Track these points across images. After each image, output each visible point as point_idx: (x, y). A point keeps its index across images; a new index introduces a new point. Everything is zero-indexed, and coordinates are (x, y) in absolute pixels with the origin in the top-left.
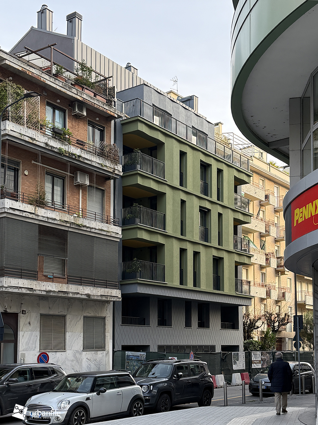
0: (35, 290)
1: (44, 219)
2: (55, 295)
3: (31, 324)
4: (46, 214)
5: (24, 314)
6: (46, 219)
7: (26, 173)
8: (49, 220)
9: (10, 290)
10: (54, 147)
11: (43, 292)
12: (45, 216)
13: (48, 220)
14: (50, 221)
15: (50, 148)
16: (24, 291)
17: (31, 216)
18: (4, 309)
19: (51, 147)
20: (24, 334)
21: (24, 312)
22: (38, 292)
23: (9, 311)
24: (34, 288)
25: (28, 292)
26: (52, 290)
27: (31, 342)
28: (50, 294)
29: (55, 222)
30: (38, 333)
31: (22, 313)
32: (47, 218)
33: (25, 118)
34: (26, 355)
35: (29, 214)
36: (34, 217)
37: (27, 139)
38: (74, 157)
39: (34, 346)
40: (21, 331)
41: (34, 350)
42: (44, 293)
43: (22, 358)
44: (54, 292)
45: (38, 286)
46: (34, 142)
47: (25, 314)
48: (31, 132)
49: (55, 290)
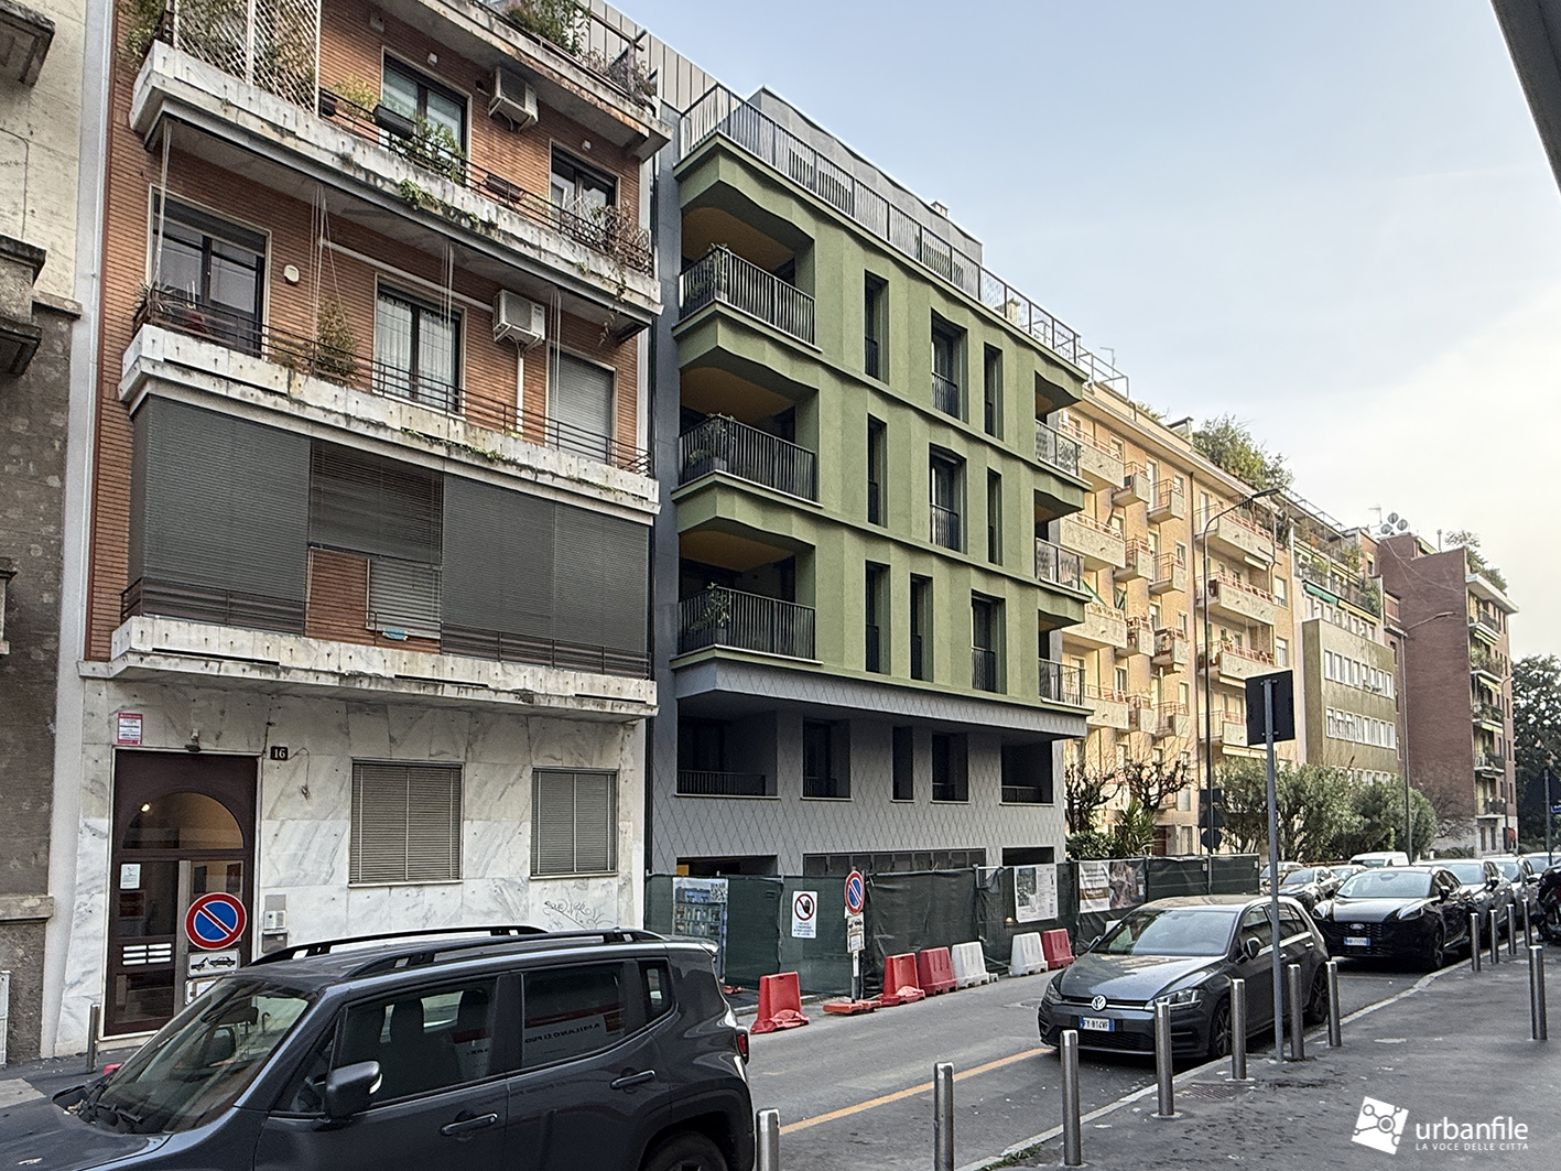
0: (287, 670)
1: (330, 420)
2: (379, 688)
3: (313, 795)
4: (340, 403)
5: (279, 759)
6: (341, 419)
7: (292, 274)
8: (352, 424)
9: (165, 665)
10: (377, 176)
11: (322, 676)
12: (334, 409)
13: (348, 424)
14: (361, 429)
15: (361, 177)
16: (235, 671)
17: (268, 401)
18: (190, 743)
19: (368, 172)
20: (279, 829)
21: (279, 754)
22: (301, 678)
23: (208, 747)
24: (284, 661)
25: (256, 675)
26: (369, 671)
27: (312, 855)
28: (358, 686)
29: (382, 435)
30: (344, 827)
31: (273, 757)
32: (347, 416)
33: (250, 55)
34: (291, 901)
35: (259, 392)
36: (284, 405)
37: (254, 125)
38: (465, 224)
39: (326, 868)
40: (269, 818)
41: (325, 883)
42: (332, 681)
43: (274, 913)
44: (374, 680)
45: (301, 656)
46: (289, 142)
47: (286, 759)
48: (272, 107)
49: (383, 674)
